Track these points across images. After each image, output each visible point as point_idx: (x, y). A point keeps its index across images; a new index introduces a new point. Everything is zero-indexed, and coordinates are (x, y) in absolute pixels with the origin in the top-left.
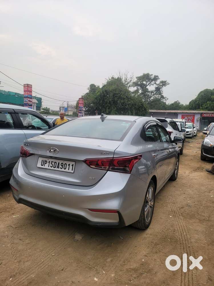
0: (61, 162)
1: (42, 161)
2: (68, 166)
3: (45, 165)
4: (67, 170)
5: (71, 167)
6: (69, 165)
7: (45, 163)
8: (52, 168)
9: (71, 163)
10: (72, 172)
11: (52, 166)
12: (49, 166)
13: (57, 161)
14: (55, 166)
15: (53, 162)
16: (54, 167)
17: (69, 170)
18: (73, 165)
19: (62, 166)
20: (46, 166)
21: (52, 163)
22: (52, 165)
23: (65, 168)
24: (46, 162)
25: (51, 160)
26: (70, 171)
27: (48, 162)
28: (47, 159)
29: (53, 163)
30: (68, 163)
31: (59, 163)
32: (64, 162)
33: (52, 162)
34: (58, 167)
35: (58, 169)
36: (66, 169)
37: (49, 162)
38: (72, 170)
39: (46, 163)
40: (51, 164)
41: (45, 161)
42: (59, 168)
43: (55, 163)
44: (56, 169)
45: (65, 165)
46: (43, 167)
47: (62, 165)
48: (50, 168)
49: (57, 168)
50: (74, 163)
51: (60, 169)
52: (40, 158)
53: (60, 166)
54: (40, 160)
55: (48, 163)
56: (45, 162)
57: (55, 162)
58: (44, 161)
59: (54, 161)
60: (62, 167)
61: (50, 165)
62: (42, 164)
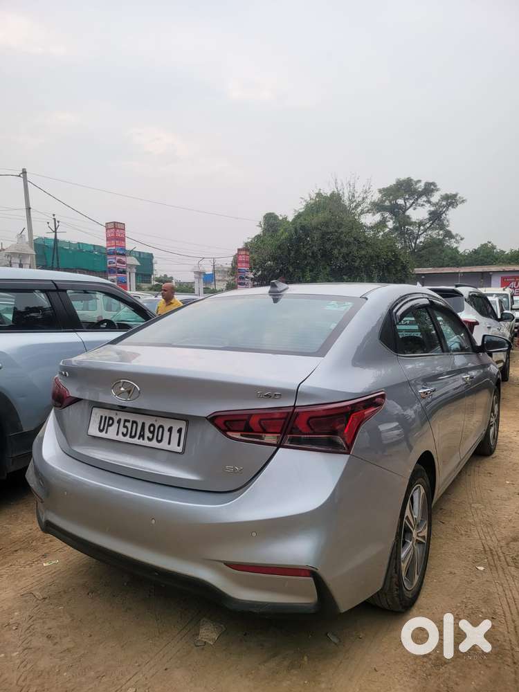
0: (149, 421)
1: (102, 417)
2: (167, 434)
3: (110, 428)
4: (164, 445)
5: (175, 435)
6: (170, 430)
7: (110, 425)
8: (127, 439)
9: (177, 425)
10: (179, 449)
12: (117, 434)
13: (140, 419)
14: (133, 434)
15: (129, 421)
16: (131, 437)
17: (169, 443)
18: (180, 431)
19: (152, 433)
20: (111, 433)
21: (127, 424)
22: (125, 431)
23: (159, 438)
24: (111, 422)
25: (123, 416)
26: (174, 447)
27: (116, 419)
28: (112, 414)
29: (130, 425)
30: (167, 424)
31: (143, 424)
32: (158, 422)
33: (126, 421)
34: (142, 436)
35: (141, 442)
36: (161, 441)
37: (119, 422)
38: (179, 445)
39: (111, 425)
40: (125, 426)
41: (110, 418)
42: (143, 439)
43: (135, 425)
44: (136, 441)
45: (161, 429)
46: (103, 435)
47: (152, 429)
48: (120, 438)
49: (139, 438)
50: (183, 425)
51: (145, 442)
52: (95, 410)
53: (147, 434)
54: (97, 414)
55: (116, 425)
56: (109, 422)
57: (134, 422)
58: (106, 418)
59: (131, 417)
60: (151, 436)
61: (122, 429)
62: (102, 428)
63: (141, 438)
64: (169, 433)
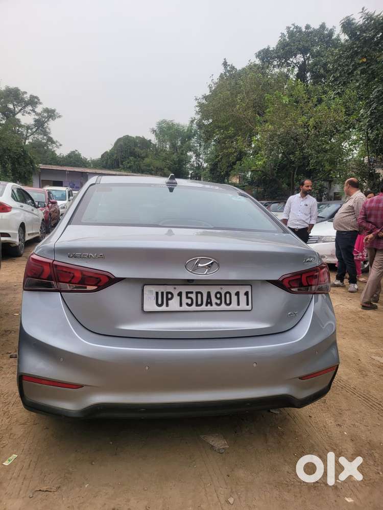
0: (213, 290)
1: (157, 293)
2: (234, 298)
3: (170, 302)
4: (234, 306)
5: (243, 298)
6: (237, 294)
7: (168, 299)
8: (194, 307)
9: (242, 290)
10: (249, 307)
11: (190, 303)
12: (181, 305)
13: (204, 290)
14: (199, 302)
15: (192, 293)
16: (197, 305)
17: (238, 304)
18: (247, 294)
19: (220, 298)
20: (174, 304)
21: (190, 295)
22: (189, 301)
23: (228, 302)
24: (170, 296)
25: (184, 289)
26: (243, 306)
27: (175, 293)
28: (170, 289)
29: (193, 296)
30: (233, 290)
31: (209, 294)
32: (224, 290)
33: (187, 293)
34: (209, 303)
35: (209, 308)
36: (230, 303)
37: (180, 294)
38: (248, 304)
39: (171, 298)
40: (188, 298)
41: (168, 293)
42: (211, 305)
43: (199, 296)
44: (203, 307)
45: (228, 295)
46: (164, 308)
47: (218, 296)
48: (185, 307)
49: (207, 305)
50: (248, 289)
51: (215, 307)
52: (147, 288)
53: (214, 300)
54: (150, 293)
55: (176, 299)
56: (167, 296)
57: (197, 293)
58: (162, 293)
59: (195, 289)
60: (218, 302)
61: (185, 301)
62: (160, 302)
63: (209, 305)
64: (236, 297)
